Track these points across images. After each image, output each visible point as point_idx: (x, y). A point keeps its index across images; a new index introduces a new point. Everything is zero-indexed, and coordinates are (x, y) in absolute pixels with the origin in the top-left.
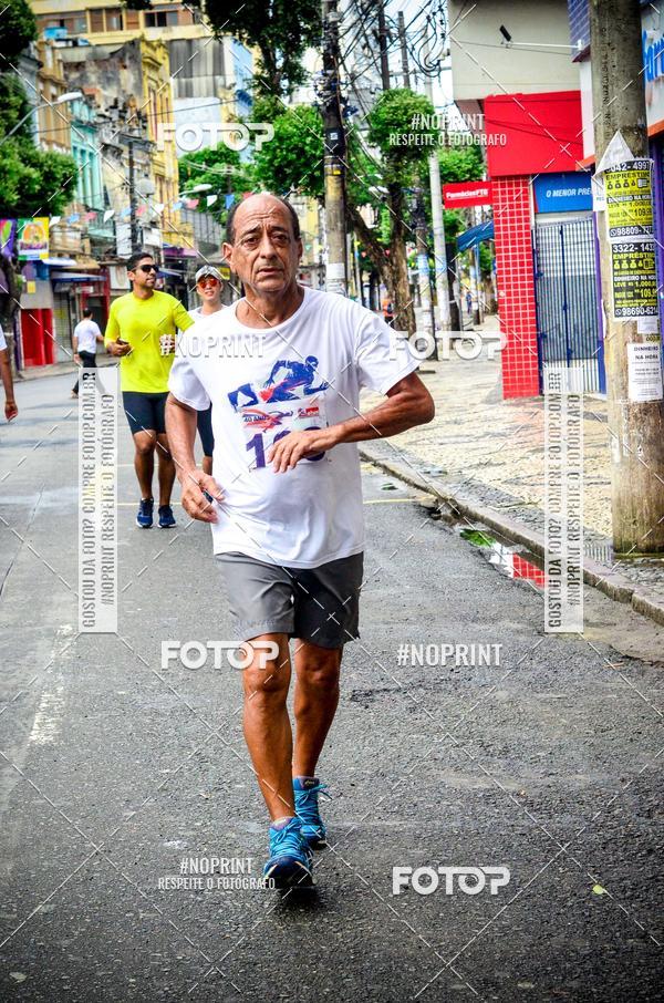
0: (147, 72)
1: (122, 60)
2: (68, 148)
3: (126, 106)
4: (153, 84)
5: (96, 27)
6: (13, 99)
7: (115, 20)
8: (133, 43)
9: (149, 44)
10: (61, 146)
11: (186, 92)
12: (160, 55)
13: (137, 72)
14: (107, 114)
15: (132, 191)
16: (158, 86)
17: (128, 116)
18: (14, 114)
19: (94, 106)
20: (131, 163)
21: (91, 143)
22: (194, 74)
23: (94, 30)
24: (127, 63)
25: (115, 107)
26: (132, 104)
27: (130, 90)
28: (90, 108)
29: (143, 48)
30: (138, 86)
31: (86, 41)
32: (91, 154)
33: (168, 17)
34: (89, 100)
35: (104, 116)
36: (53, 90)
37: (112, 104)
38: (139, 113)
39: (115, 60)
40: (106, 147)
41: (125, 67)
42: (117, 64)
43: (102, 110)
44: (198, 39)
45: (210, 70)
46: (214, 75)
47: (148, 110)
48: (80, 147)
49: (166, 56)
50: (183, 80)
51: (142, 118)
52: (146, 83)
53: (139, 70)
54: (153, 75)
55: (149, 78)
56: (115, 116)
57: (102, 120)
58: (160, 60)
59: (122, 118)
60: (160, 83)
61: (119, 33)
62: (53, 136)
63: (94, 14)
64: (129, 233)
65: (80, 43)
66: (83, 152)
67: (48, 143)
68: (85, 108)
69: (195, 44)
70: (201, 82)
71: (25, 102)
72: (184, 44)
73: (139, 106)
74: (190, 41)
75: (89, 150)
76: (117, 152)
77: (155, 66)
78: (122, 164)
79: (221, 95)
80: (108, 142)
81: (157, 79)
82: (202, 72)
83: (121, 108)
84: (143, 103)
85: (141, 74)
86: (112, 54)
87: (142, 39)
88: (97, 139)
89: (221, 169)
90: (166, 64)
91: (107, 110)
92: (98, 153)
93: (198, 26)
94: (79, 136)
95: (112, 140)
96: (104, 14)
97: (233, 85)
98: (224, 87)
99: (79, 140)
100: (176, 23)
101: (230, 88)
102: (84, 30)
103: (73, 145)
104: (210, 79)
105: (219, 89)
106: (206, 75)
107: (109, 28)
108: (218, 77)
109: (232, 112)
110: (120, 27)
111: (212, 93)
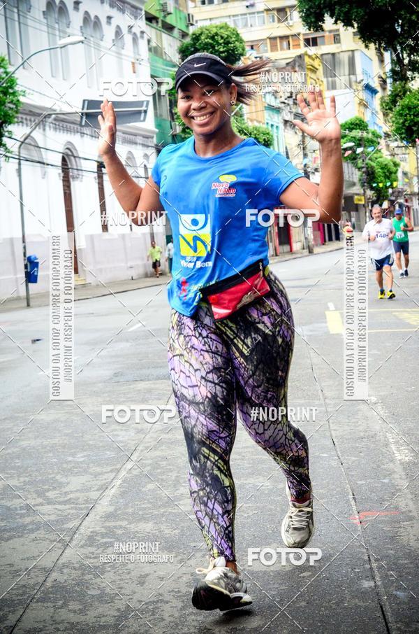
0: (310, 74)
1: (293, 68)
2: (263, 124)
4: (314, 82)
5: (274, 48)
7: (285, 44)
8: (300, 57)
9: (310, 57)
10: (260, 122)
11: (333, 86)
12: (317, 63)
14: (286, 101)
15: (304, 149)
16: (316, 83)
19: (278, 96)
21: (277, 120)
22: (337, 74)
23: (272, 51)
24: (297, 69)
25: (291, 97)
28: (276, 98)
29: (307, 59)
32: (277, 128)
33: (318, 40)
34: (275, 94)
35: (284, 103)
37: (289, 95)
39: (289, 68)
40: (286, 122)
41: (295, 71)
42: (291, 70)
43: (283, 100)
44: (339, 53)
45: (347, 72)
46: (349, 75)
48: (270, 123)
49: (320, 64)
50: (330, 79)
52: (309, 81)
54: (313, 76)
55: (311, 78)
56: (291, 103)
57: (283, 105)
58: (317, 66)
60: (317, 81)
61: (288, 51)
62: (254, 116)
63: (273, 41)
66: (272, 125)
67: (252, 121)
68: (273, 98)
69: (337, 56)
70: (342, 79)
72: (330, 56)
74: (333, 54)
75: (275, 124)
77: (314, 70)
78: (296, 133)
79: (355, 87)
80: (287, 119)
81: (315, 78)
82: (342, 74)
85: (306, 76)
86: (287, 64)
87: (306, 54)
88: (280, 118)
89: (357, 133)
90: (321, 69)
91: (286, 99)
92: (281, 126)
93: (339, 45)
94: (269, 116)
95: (289, 117)
96: (278, 40)
97: (362, 80)
98: (356, 82)
99: (269, 118)
100: (324, 44)
101: (360, 83)
102: (266, 51)
103: (266, 121)
104: (348, 77)
105: (353, 84)
106: (345, 75)
107: (282, 49)
108: (352, 76)
109: (361, 98)
110: (289, 48)
111: (348, 86)
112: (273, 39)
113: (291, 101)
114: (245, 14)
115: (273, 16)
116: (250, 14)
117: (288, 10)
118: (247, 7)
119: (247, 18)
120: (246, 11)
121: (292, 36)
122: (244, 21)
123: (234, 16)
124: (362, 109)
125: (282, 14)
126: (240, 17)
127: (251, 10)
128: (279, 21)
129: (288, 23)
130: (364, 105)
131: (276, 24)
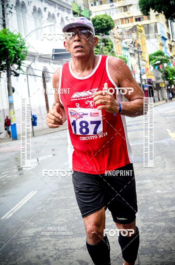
0: (139, 33)
1: (132, 31)
2: (122, 55)
3: (135, 43)
4: (141, 36)
5: (122, 23)
6: (109, 43)
7: (127, 21)
8: (135, 26)
9: (139, 26)
10: (120, 54)
11: (148, 38)
12: (142, 28)
13: (137, 34)
14: (130, 45)
15: (139, 65)
16: (142, 37)
17: (135, 45)
18: (110, 47)
19: (127, 43)
20: (139, 57)
21: (127, 53)
22: (150, 33)
23: (122, 24)
24: (134, 31)
25: (132, 43)
26: (136, 42)
27: (135, 38)
28: (126, 44)
30: (137, 37)
31: (120, 27)
32: (127, 56)
33: (141, 19)
35: (130, 46)
36: (117, 40)
37: (131, 42)
38: (138, 44)
39: (131, 31)
40: (131, 54)
41: (133, 32)
42: (131, 32)
43: (129, 44)
44: (150, 24)
45: (154, 31)
46: (155, 32)
47: (140, 43)
48: (125, 54)
49: (144, 29)
50: (147, 35)
51: (139, 45)
52: (139, 36)
53: (137, 33)
54: (141, 34)
55: (140, 35)
56: (133, 46)
57: (129, 47)
58: (142, 30)
59: (134, 46)
60: (143, 36)
61: (129, 24)
62: (118, 52)
63: (122, 20)
64: (139, 76)
65: (119, 28)
67: (117, 54)
68: (125, 44)
69: (149, 25)
70: (152, 35)
71: (112, 44)
72: (147, 25)
73: (138, 42)
74: (148, 25)
75: (127, 55)
76: (134, 55)
77: (141, 31)
78: (135, 58)
79: (158, 38)
80: (131, 52)
81: (142, 35)
82: (152, 32)
83: (133, 43)
84: (139, 42)
85: (138, 34)
86: (130, 29)
87: (137, 25)
88: (129, 52)
89: (160, 57)
90: (144, 31)
91: (130, 44)
92: (129, 55)
93: (149, 20)
94: (124, 51)
95: (132, 52)
96: (124, 20)
97: (160, 35)
98: (158, 35)
99: (124, 53)
100: (143, 20)
101: (160, 36)
102: (119, 24)
103: (123, 54)
104: (154, 34)
105: (157, 37)
106: (153, 33)
107: (126, 23)
108: (156, 33)
109: (161, 42)
110: (129, 22)
111: (155, 37)
112: (122, 19)
113: (132, 45)
114: (110, 9)
115: (122, 10)
116: (112, 9)
117: (128, 7)
118: (111, 6)
119: (110, 11)
120: (110, 8)
121: (130, 17)
122: (110, 12)
123: (105, 10)
124: (161, 47)
125: (125, 9)
126: (108, 11)
127: (112, 7)
128: (124, 11)
129: (128, 12)
130: (162, 45)
131: (123, 13)
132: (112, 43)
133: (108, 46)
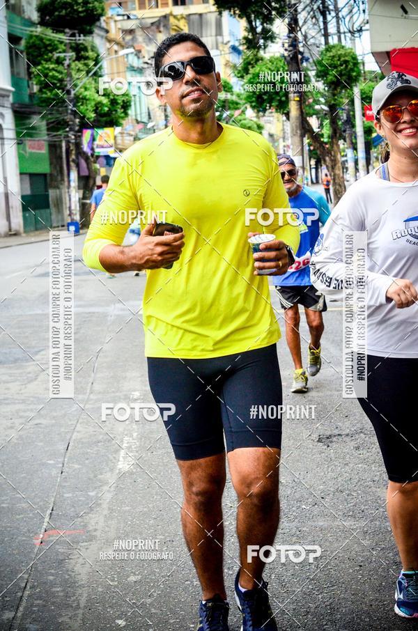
1: (158, 27)
5: (142, 6)
6: (90, 54)
8: (165, 17)
9: (175, 17)
12: (182, 24)
14: (149, 62)
18: (92, 63)
19: (141, 57)
23: (140, 8)
24: (162, 29)
28: (139, 58)
29: (172, 20)
31: (135, 16)
33: (186, 0)
34: (138, 53)
35: (147, 63)
36: (116, 47)
39: (154, 28)
41: (160, 32)
42: (156, 30)
43: (146, 60)
44: (206, 13)
45: (214, 32)
46: (216, 35)
49: (186, 24)
57: (146, 66)
61: (157, 10)
62: (116, 77)
65: (131, 17)
68: (136, 58)
69: (204, 16)
70: (208, 40)
71: (98, 56)
72: (197, 17)
74: (201, 15)
79: (221, 48)
86: (152, 24)
87: (171, 14)
89: (221, 96)
90: (186, 29)
91: (149, 60)
93: (206, 5)
94: (132, 76)
97: (229, 42)
98: (223, 43)
100: (192, 3)
101: (226, 44)
102: (134, 9)
104: (214, 38)
105: (220, 45)
106: (211, 36)
107: (150, 7)
108: (218, 37)
109: (228, 59)
110: (157, 7)
111: (215, 47)
124: (228, 70)
130: (230, 66)
132: (96, 55)
133: (86, 61)
